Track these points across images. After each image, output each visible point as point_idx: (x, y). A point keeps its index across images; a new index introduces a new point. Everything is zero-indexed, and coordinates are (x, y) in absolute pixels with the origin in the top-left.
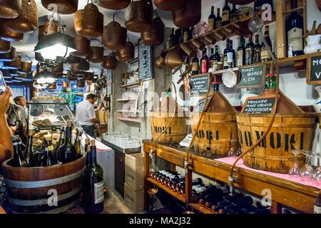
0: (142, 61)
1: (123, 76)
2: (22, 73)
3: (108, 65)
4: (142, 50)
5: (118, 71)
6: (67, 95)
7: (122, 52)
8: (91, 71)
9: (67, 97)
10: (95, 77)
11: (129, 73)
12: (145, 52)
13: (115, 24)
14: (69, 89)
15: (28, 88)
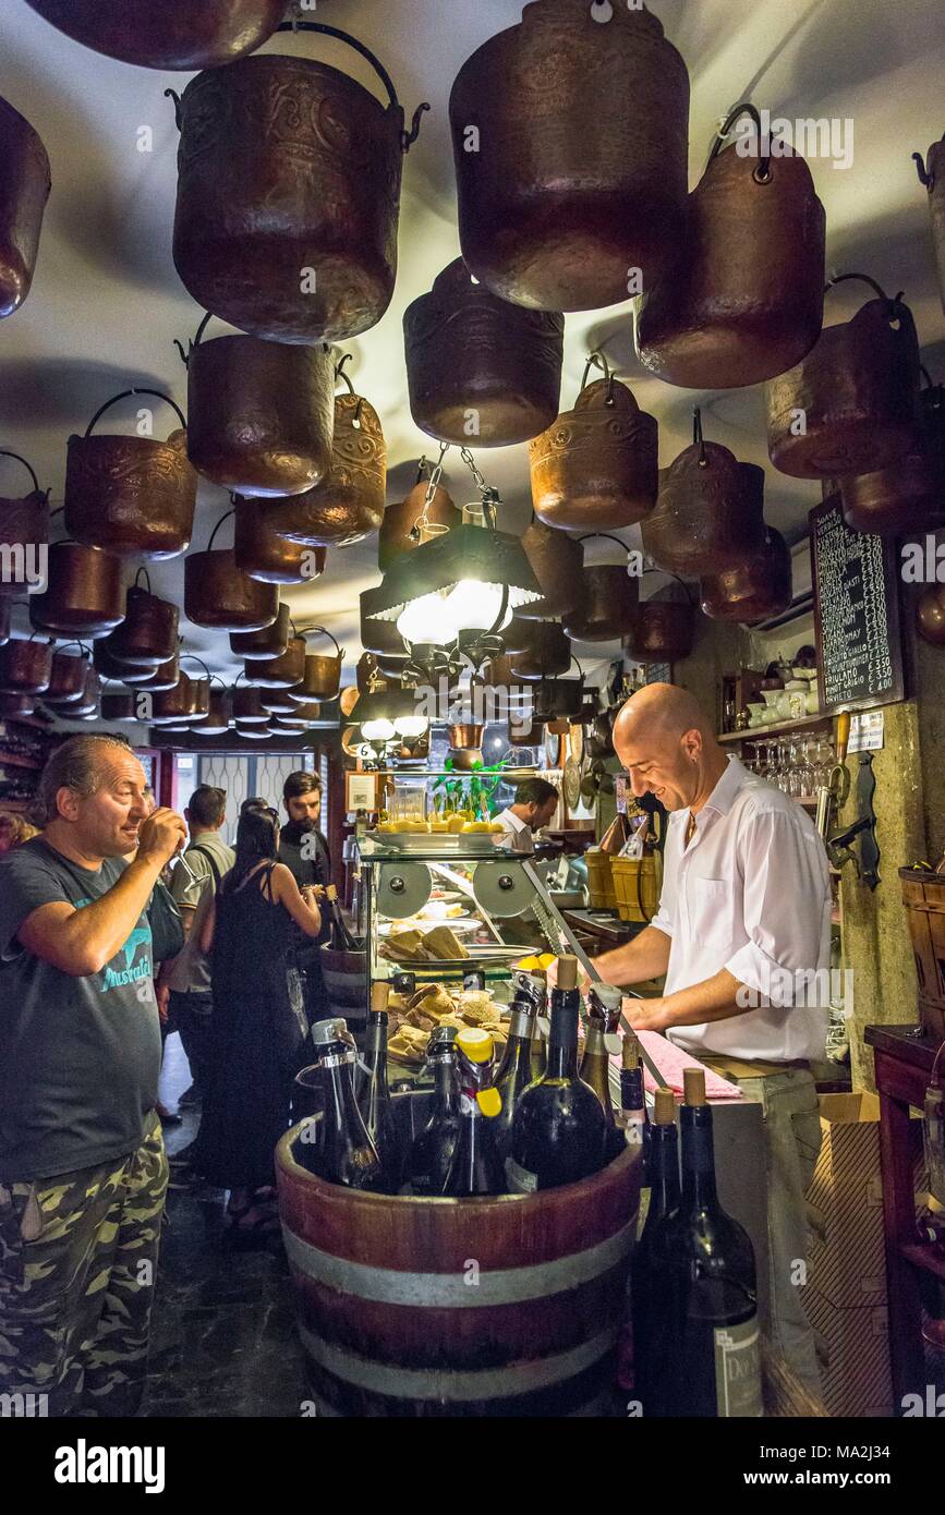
0: (838, 611)
1: (728, 687)
2: (305, 700)
3: (655, 641)
4: (832, 559)
5: (701, 667)
6: (466, 780)
7: (730, 580)
8: (572, 673)
9: (466, 788)
10: (587, 699)
11: (758, 676)
12: (854, 567)
13: (707, 454)
14: (475, 757)
15: (324, 761)
